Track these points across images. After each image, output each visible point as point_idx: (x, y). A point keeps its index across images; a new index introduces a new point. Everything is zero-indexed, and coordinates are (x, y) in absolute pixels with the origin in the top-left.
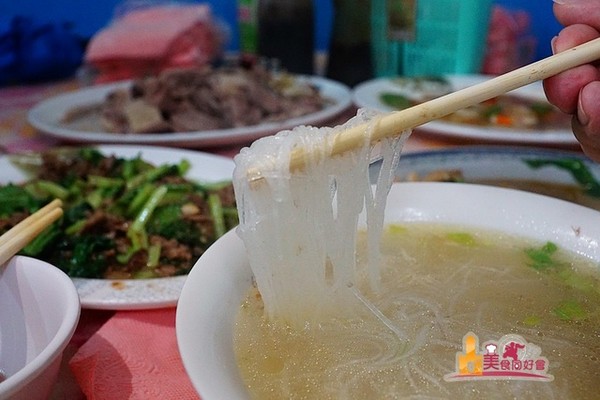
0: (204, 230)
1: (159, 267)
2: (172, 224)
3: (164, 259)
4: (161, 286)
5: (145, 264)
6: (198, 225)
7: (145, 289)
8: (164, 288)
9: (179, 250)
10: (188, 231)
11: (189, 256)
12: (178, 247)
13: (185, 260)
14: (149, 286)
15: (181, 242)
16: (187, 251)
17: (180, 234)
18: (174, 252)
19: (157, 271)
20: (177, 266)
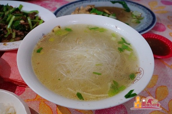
0: (27, 27)
1: (16, 38)
2: (18, 26)
3: (17, 35)
4: (16, 44)
5: (12, 37)
6: (25, 25)
7: (12, 45)
8: (17, 44)
9: (20, 33)
10: (22, 27)
11: (23, 34)
12: (20, 32)
13: (22, 35)
14: (13, 44)
15: (21, 31)
16: (23, 33)
17: (20, 29)
18: (19, 34)
19: (15, 39)
20: (20, 37)
